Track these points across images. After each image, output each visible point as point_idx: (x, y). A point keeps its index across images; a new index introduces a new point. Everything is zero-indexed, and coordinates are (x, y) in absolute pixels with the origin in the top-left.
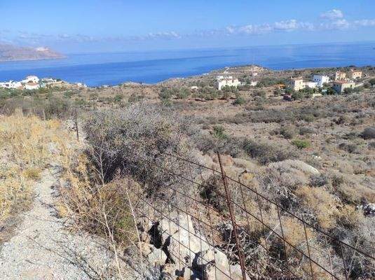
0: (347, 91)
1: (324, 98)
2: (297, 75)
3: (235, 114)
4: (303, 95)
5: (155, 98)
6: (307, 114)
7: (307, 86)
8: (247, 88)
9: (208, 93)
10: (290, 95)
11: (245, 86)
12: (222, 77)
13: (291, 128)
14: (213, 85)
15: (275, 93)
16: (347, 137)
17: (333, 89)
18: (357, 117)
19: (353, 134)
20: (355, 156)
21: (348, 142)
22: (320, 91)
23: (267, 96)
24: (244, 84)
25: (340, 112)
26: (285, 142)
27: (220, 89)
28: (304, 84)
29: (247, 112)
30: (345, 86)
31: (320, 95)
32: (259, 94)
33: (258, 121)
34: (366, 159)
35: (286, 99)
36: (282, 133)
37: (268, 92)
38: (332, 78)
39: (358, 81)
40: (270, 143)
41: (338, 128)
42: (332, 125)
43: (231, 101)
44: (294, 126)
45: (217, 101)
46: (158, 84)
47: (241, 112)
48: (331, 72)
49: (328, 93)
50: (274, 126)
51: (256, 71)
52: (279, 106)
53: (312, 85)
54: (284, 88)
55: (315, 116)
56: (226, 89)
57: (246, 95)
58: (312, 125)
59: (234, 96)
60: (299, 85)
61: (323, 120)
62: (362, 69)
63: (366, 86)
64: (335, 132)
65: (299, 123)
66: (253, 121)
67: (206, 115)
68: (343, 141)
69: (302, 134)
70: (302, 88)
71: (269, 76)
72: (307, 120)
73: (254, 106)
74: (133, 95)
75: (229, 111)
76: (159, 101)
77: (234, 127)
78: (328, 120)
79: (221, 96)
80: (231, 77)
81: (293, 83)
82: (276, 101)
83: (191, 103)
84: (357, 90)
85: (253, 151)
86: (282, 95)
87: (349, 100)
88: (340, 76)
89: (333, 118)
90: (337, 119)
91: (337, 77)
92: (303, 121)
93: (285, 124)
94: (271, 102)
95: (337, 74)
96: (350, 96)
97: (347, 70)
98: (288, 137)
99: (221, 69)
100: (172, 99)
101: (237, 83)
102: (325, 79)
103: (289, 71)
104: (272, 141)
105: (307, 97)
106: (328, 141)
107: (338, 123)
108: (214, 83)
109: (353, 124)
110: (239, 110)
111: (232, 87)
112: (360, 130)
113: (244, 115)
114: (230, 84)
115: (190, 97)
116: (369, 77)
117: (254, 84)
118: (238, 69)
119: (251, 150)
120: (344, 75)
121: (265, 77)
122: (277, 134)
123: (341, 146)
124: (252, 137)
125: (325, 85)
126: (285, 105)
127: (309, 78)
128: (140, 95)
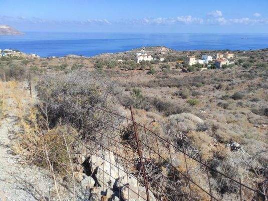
0: (224, 67)
1: (208, 71)
2: (191, 54)
3: (148, 80)
4: (195, 68)
5: (91, 67)
6: (197, 82)
7: (198, 62)
8: (157, 62)
9: (130, 65)
10: (186, 68)
11: (156, 61)
12: (140, 54)
13: (186, 91)
14: (133, 60)
15: (177, 67)
16: (223, 98)
17: (215, 65)
18: (230, 85)
19: (227, 96)
20: (228, 111)
21: (224, 102)
22: (206, 66)
23: (171, 68)
24: (155, 59)
25: (219, 81)
26: (182, 101)
27: (138, 62)
28: (196, 61)
29: (157, 80)
30: (223, 63)
31: (206, 69)
32: (165, 67)
33: (164, 86)
34: (234, 113)
35: (184, 71)
36: (180, 95)
37: (172, 65)
38: (215, 57)
39: (231, 60)
40: (172, 101)
41: (217, 92)
42: (213, 89)
43: (146, 71)
44: (189, 90)
45: (136, 71)
46: (93, 57)
47: (153, 79)
48: (214, 53)
49: (211, 68)
50: (175, 90)
51: (163, 51)
52: (178, 76)
53: (201, 62)
54: (183, 63)
55: (203, 83)
56: (143, 63)
57: (156, 68)
58: (201, 90)
59: (148, 68)
60: (192, 61)
61: (207, 86)
62: (234, 52)
63: (236, 64)
64: (215, 94)
65: (192, 88)
66: (161, 85)
67: (128, 81)
68: (220, 101)
69: (193, 95)
70: (194, 64)
71: (173, 55)
72: (197, 86)
73: (162, 75)
74: (75, 64)
75: (145, 78)
76: (94, 69)
77: (148, 89)
78: (211, 87)
79: (139, 68)
80: (146, 54)
81: (189, 60)
82: (177, 72)
83: (117, 72)
84: (230, 66)
85: (160, 107)
86: (181, 68)
87: (225, 73)
88: (220, 56)
89: (214, 85)
90: (217, 85)
91: (218, 57)
92: (194, 87)
93: (183, 89)
94: (174, 73)
95: (218, 55)
96: (226, 70)
97: (224, 52)
98: (184, 97)
99: (140, 48)
100: (104, 68)
101: (150, 59)
102: (210, 58)
103: (186, 52)
104: (173, 100)
105: (198, 70)
106: (210, 101)
107: (217, 88)
108: (135, 58)
109: (227, 89)
110: (152, 78)
111: (147, 61)
112: (231, 93)
113: (155, 82)
114: (146, 59)
115: (117, 67)
116: (238, 58)
117: (162, 59)
118: (152, 48)
119: (159, 107)
120: (222, 56)
121: (170, 55)
122: (177, 95)
123: (219, 104)
124: (160, 97)
125: (210, 62)
126: (183, 75)
127: (199, 57)
128: (80, 64)
